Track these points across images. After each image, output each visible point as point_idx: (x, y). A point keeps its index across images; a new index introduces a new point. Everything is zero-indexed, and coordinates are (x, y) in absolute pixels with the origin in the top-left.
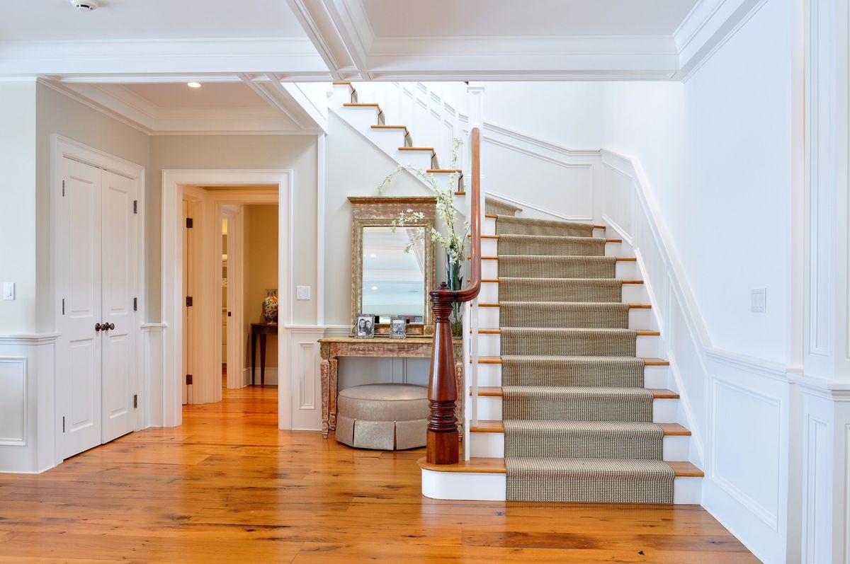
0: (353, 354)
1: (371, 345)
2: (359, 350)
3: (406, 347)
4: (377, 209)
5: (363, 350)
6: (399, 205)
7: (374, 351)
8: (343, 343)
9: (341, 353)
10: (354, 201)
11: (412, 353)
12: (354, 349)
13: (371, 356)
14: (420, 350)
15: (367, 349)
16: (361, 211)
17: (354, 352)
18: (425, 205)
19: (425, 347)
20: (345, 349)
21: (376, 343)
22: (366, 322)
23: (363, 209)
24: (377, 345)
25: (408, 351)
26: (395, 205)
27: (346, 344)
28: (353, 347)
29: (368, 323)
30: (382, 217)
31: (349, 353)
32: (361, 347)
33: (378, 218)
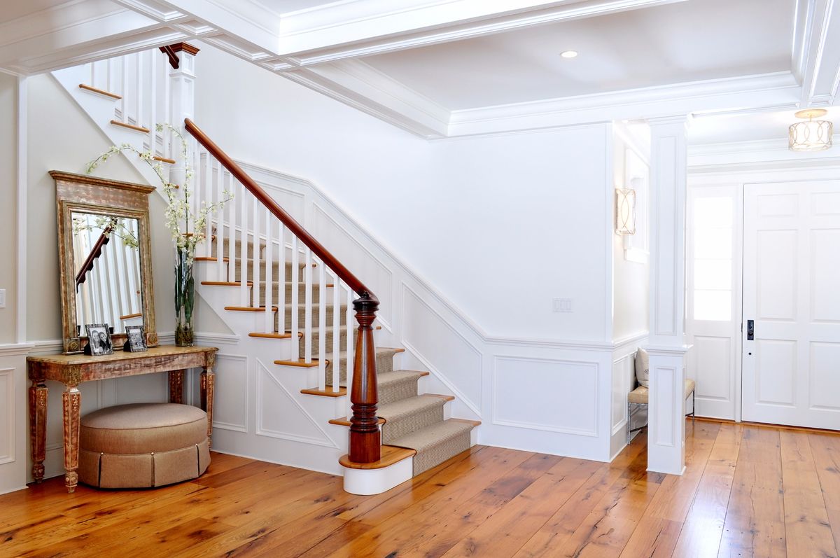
0: (108, 375)
1: (127, 362)
2: (114, 370)
3: (163, 360)
4: (86, 190)
5: (119, 369)
6: (111, 190)
7: (130, 368)
8: (96, 363)
9: (94, 377)
10: (56, 176)
11: (169, 366)
12: (109, 370)
13: (128, 375)
14: (176, 361)
15: (123, 367)
16: (68, 192)
17: (109, 373)
18: (138, 193)
19: (180, 357)
20: (98, 371)
21: (132, 359)
22: (99, 335)
23: (69, 189)
24: (134, 361)
25: (165, 364)
26: (107, 189)
27: (100, 365)
28: (108, 366)
29: (102, 335)
30: (93, 202)
31: (102, 376)
32: (117, 366)
33: (88, 202)
